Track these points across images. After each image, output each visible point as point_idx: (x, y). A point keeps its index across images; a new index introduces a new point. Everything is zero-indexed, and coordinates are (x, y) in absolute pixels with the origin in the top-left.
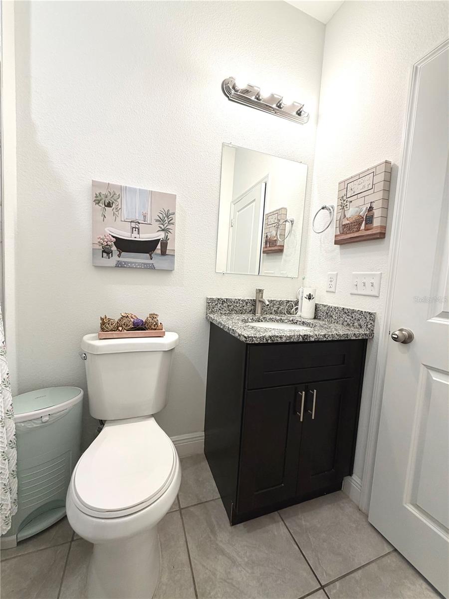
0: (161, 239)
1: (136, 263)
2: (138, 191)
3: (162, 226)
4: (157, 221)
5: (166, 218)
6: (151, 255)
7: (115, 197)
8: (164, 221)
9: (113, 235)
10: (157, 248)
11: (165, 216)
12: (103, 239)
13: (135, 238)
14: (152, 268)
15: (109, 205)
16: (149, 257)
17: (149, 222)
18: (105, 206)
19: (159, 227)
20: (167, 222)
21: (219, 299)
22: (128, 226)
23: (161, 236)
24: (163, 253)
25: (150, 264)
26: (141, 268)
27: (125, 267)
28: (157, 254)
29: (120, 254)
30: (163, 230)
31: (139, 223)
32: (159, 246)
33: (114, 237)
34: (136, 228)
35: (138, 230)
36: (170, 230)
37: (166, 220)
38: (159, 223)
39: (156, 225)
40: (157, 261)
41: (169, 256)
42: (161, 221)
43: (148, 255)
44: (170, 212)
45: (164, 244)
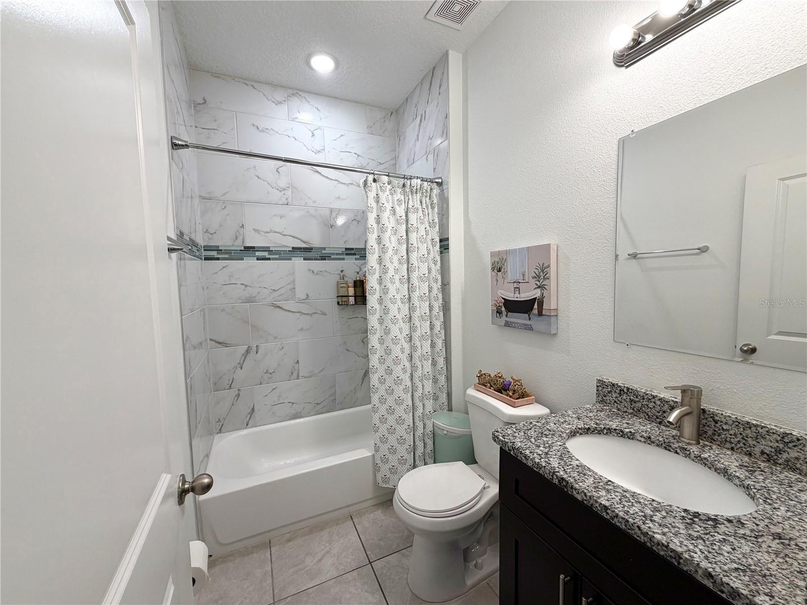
0: (538, 298)
1: (518, 323)
2: (518, 250)
3: (538, 283)
4: (534, 277)
5: (541, 274)
6: (529, 316)
7: (503, 261)
8: (539, 276)
9: (503, 297)
10: (534, 307)
11: (540, 270)
12: (497, 301)
13: (517, 298)
14: (530, 328)
15: (499, 270)
16: (528, 317)
17: (527, 281)
18: (498, 272)
19: (536, 284)
20: (542, 277)
21: (613, 385)
22: (512, 287)
23: (537, 294)
24: (540, 314)
25: (528, 325)
26: (522, 329)
27: (510, 327)
28: (535, 315)
29: (507, 314)
30: (539, 287)
31: (519, 283)
32: (536, 306)
33: (503, 298)
34: (517, 288)
35: (519, 289)
36: (546, 287)
37: (542, 275)
38: (535, 280)
39: (533, 283)
40: (535, 322)
41: (545, 317)
42: (537, 277)
43: (527, 315)
44: (545, 266)
45: (541, 304)
